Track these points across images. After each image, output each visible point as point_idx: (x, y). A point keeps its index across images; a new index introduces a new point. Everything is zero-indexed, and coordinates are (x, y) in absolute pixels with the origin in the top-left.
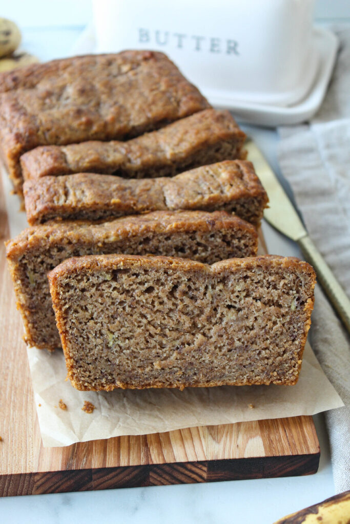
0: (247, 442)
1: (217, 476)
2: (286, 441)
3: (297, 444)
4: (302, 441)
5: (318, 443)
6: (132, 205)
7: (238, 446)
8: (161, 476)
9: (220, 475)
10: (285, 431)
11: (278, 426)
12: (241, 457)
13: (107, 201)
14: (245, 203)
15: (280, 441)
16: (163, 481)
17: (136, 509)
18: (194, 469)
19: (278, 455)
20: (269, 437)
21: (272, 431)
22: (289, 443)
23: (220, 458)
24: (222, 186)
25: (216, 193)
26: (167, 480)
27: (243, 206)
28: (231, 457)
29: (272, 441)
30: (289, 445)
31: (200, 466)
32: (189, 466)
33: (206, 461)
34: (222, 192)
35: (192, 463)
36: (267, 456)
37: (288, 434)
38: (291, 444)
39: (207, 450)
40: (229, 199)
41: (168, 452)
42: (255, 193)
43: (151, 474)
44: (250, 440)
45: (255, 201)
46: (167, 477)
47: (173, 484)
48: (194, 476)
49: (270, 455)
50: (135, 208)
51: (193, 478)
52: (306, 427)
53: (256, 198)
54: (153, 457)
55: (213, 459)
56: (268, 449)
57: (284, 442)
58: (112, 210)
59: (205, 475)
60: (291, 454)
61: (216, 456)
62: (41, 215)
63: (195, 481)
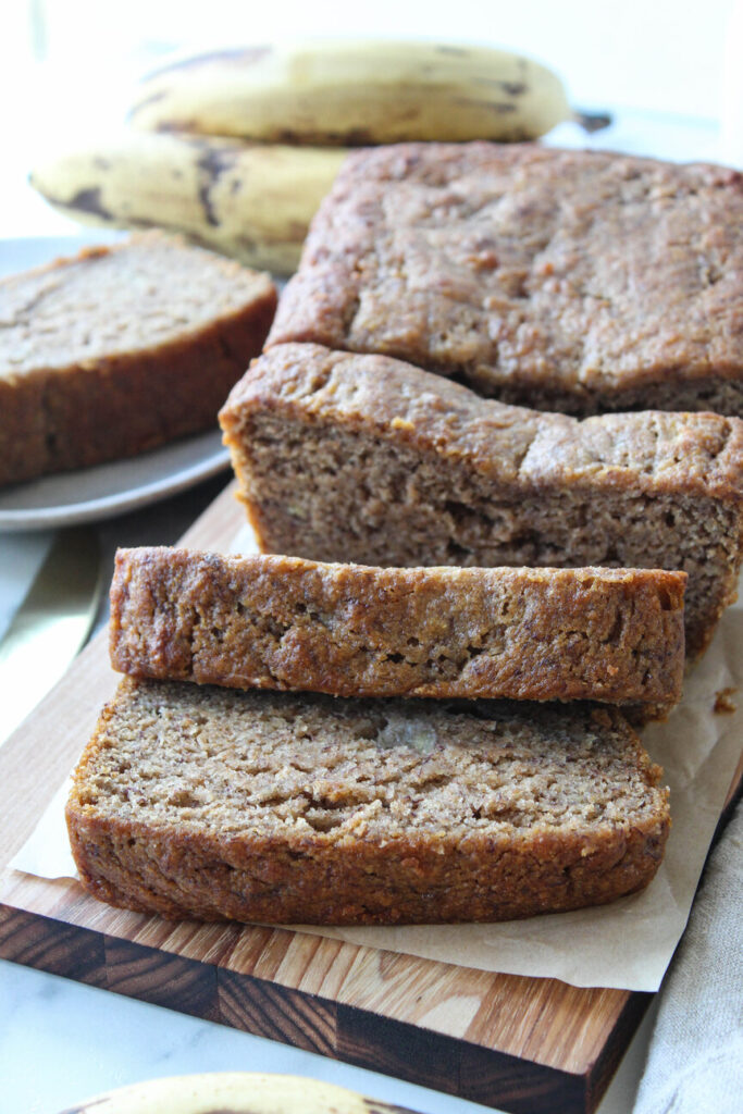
0: (446, 999)
1: (360, 1053)
2: (529, 1026)
3: (548, 1041)
4: (564, 1040)
5: (594, 1057)
6: (435, 443)
7: (420, 998)
8: (242, 1006)
9: (364, 1050)
10: (543, 1009)
11: (535, 993)
12: (411, 1021)
13: (385, 419)
14: (692, 507)
15: (517, 1021)
16: (247, 1020)
17: (167, 1056)
18: (308, 1013)
19: (489, 1046)
20: (500, 1006)
21: (515, 999)
22: (531, 1034)
23: (367, 1006)
24: (657, 457)
25: (634, 466)
26: (256, 1023)
27: (687, 513)
28: (389, 1014)
29: (498, 1016)
30: (530, 1037)
31: (321, 1011)
32: (299, 1002)
33: (334, 1003)
34: (649, 469)
35: (304, 996)
36: (466, 1039)
37: (542, 1018)
38: (534, 1037)
39: (350, 983)
40: (655, 488)
41: (270, 959)
42: (716, 490)
43: (222, 992)
44: (454, 998)
45: (719, 510)
46: (255, 1015)
47: (268, 1036)
48: (310, 1032)
49: (473, 1039)
50: (439, 449)
51: (308, 1038)
52: (595, 1018)
53: (719, 501)
54: (233, 957)
55: (350, 1004)
56: (477, 1027)
57: (523, 1029)
58: (391, 441)
59: (333, 1039)
60: (519, 1054)
61: (362, 1001)
62: (245, 411)
63: (314, 1049)
